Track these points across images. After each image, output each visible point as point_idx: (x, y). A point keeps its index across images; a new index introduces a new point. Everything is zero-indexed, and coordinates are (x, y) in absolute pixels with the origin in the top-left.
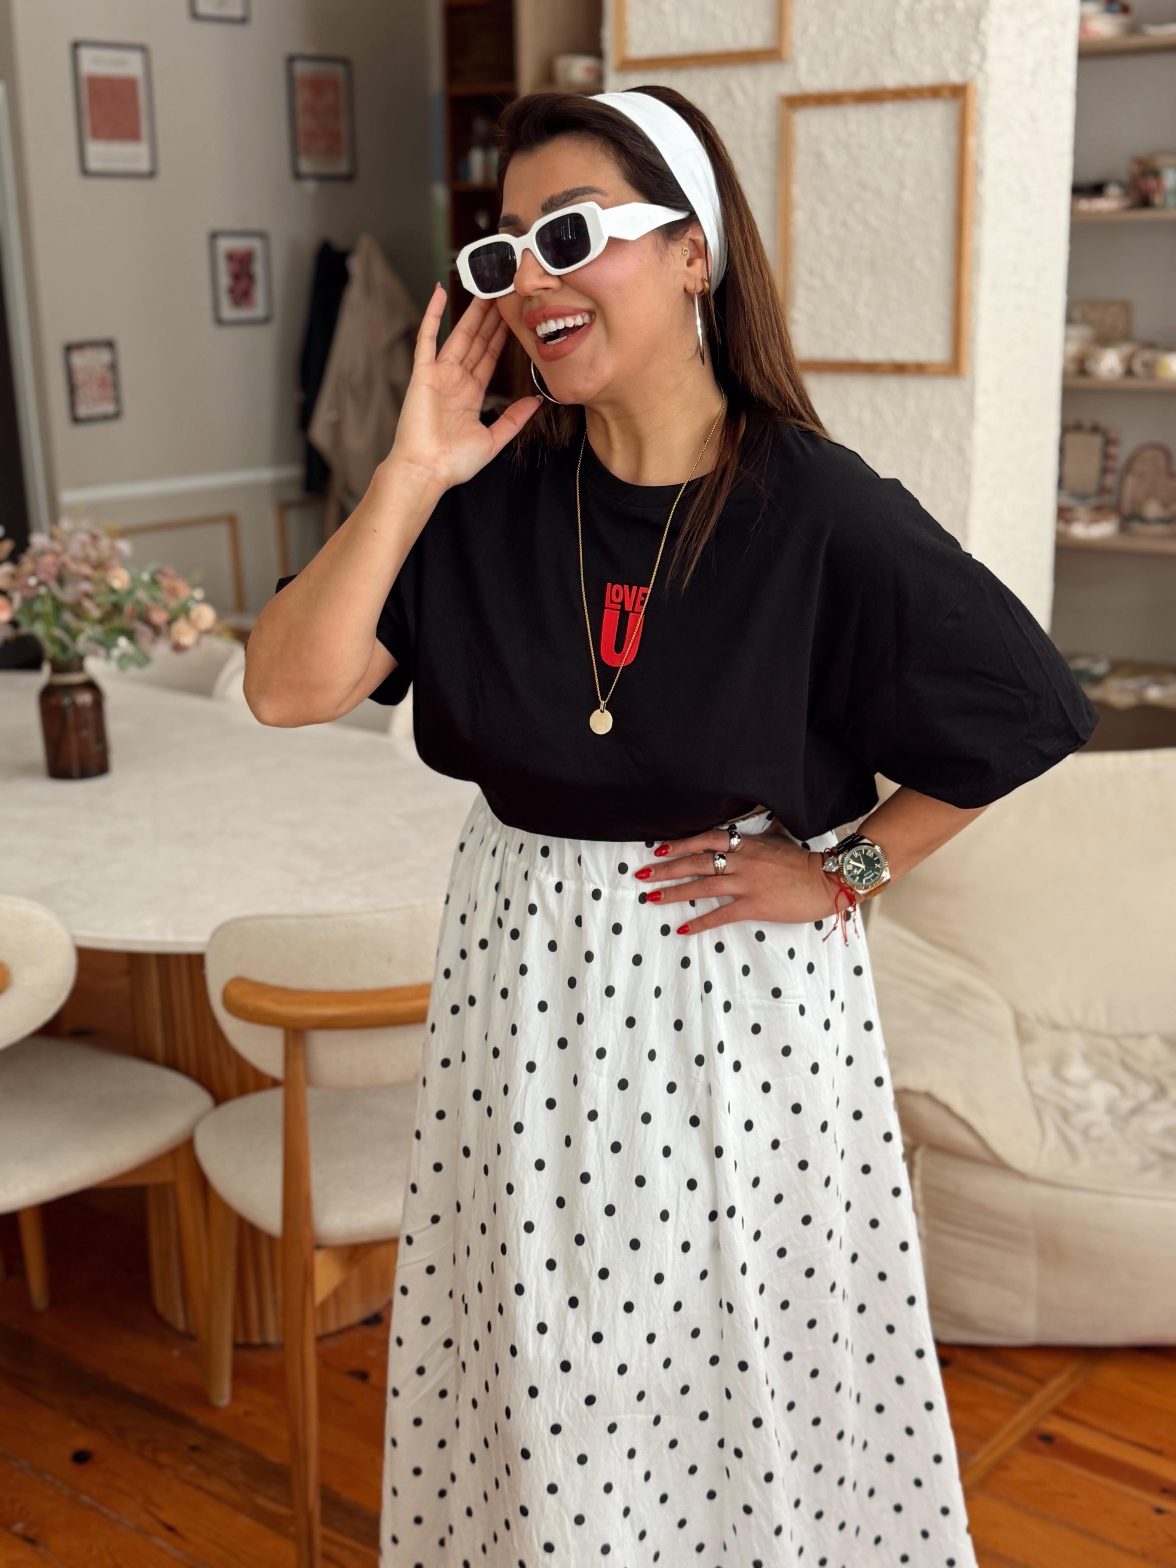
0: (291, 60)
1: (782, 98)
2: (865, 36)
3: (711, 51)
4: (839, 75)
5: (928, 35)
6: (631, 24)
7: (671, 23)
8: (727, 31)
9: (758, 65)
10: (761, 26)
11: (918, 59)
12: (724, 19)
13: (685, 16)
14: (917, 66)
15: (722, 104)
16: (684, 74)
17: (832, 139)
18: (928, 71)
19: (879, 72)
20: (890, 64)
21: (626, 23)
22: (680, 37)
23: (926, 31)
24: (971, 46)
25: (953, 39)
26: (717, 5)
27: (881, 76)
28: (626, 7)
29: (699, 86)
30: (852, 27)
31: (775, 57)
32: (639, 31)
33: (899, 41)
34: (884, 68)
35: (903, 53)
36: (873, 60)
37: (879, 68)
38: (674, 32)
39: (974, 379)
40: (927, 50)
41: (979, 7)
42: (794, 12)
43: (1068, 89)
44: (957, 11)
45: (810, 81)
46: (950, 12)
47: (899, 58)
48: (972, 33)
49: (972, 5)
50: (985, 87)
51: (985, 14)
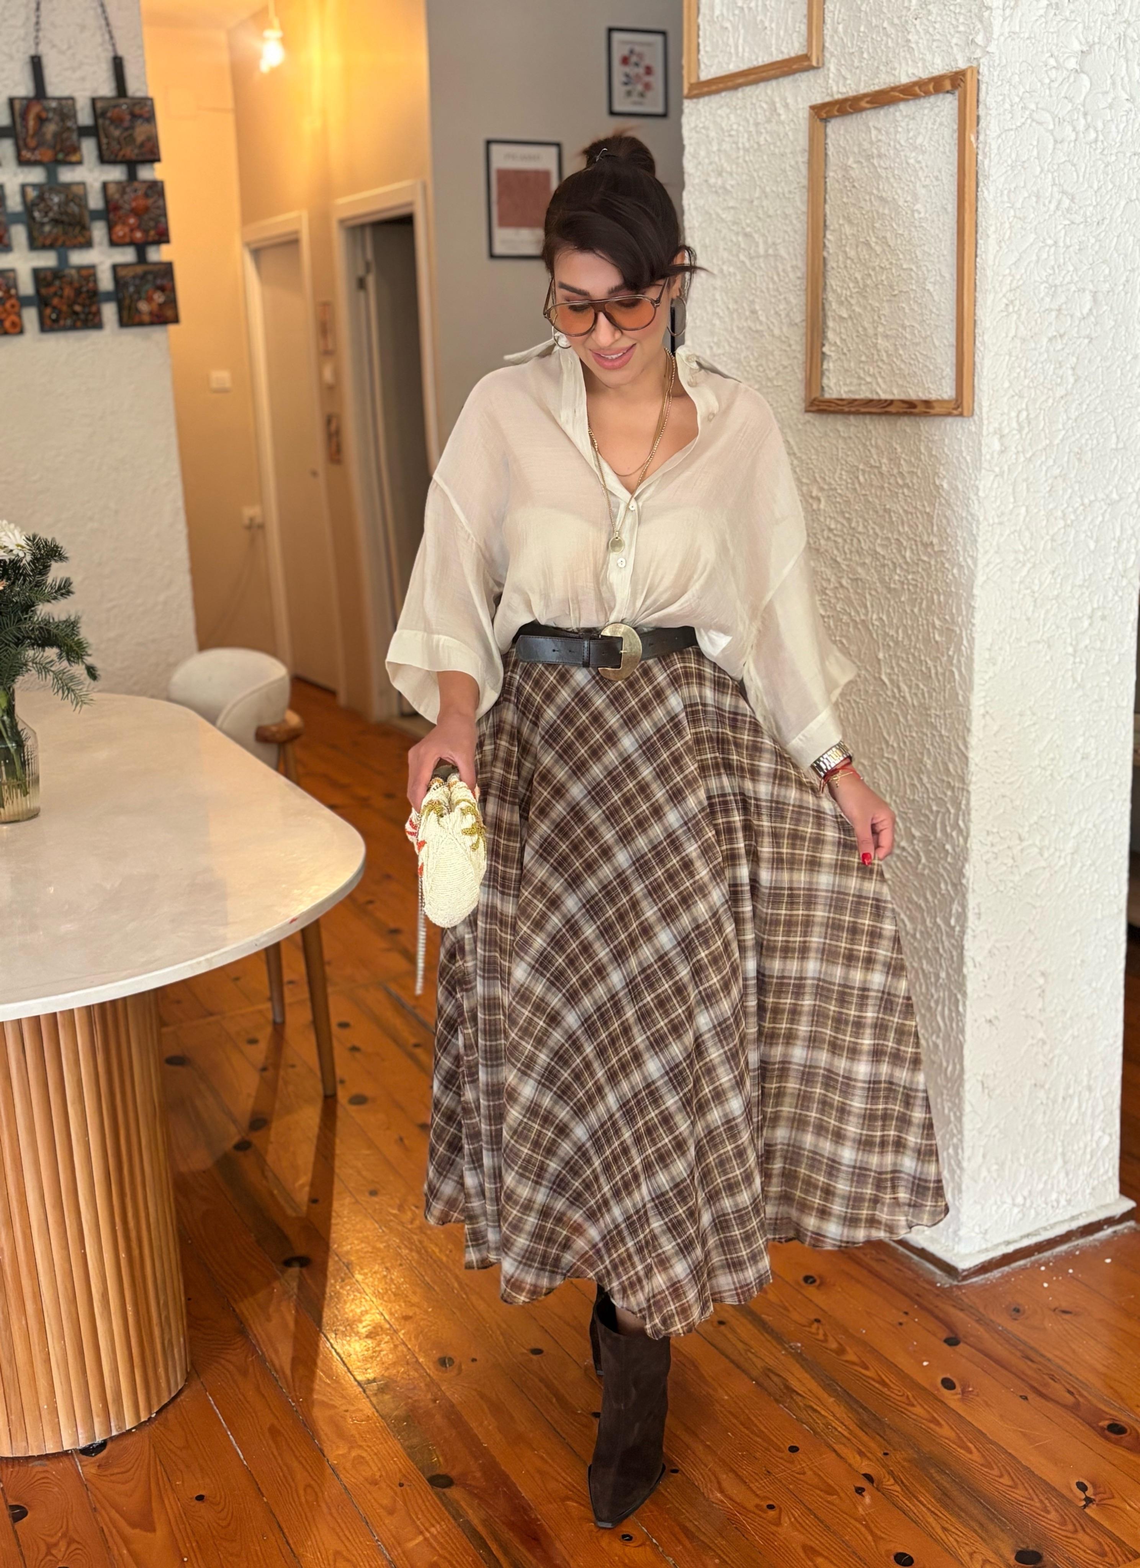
1: (813, 108)
2: (884, 28)
3: (761, 64)
4: (863, 78)
5: (939, 19)
6: (701, 47)
7: (731, 40)
8: (774, 42)
9: (797, 76)
10: (799, 32)
11: (930, 48)
12: (772, 29)
13: (742, 31)
14: (929, 57)
15: (769, 121)
16: (739, 93)
17: (856, 150)
18: (938, 61)
19: (895, 69)
20: (905, 58)
21: (698, 45)
22: (737, 53)
23: (938, 14)
24: (979, 26)
25: (961, 20)
26: (765, 15)
27: (896, 73)
28: (698, 27)
29: (752, 104)
30: (874, 20)
31: (806, 64)
32: (706, 52)
33: (913, 30)
34: (900, 64)
35: (917, 43)
36: (890, 55)
37: (897, 65)
38: (733, 51)
39: (981, 419)
40: (937, 37)
42: (826, 11)
45: (838, 87)
47: (913, 50)
48: (979, 10)
50: (990, 72)
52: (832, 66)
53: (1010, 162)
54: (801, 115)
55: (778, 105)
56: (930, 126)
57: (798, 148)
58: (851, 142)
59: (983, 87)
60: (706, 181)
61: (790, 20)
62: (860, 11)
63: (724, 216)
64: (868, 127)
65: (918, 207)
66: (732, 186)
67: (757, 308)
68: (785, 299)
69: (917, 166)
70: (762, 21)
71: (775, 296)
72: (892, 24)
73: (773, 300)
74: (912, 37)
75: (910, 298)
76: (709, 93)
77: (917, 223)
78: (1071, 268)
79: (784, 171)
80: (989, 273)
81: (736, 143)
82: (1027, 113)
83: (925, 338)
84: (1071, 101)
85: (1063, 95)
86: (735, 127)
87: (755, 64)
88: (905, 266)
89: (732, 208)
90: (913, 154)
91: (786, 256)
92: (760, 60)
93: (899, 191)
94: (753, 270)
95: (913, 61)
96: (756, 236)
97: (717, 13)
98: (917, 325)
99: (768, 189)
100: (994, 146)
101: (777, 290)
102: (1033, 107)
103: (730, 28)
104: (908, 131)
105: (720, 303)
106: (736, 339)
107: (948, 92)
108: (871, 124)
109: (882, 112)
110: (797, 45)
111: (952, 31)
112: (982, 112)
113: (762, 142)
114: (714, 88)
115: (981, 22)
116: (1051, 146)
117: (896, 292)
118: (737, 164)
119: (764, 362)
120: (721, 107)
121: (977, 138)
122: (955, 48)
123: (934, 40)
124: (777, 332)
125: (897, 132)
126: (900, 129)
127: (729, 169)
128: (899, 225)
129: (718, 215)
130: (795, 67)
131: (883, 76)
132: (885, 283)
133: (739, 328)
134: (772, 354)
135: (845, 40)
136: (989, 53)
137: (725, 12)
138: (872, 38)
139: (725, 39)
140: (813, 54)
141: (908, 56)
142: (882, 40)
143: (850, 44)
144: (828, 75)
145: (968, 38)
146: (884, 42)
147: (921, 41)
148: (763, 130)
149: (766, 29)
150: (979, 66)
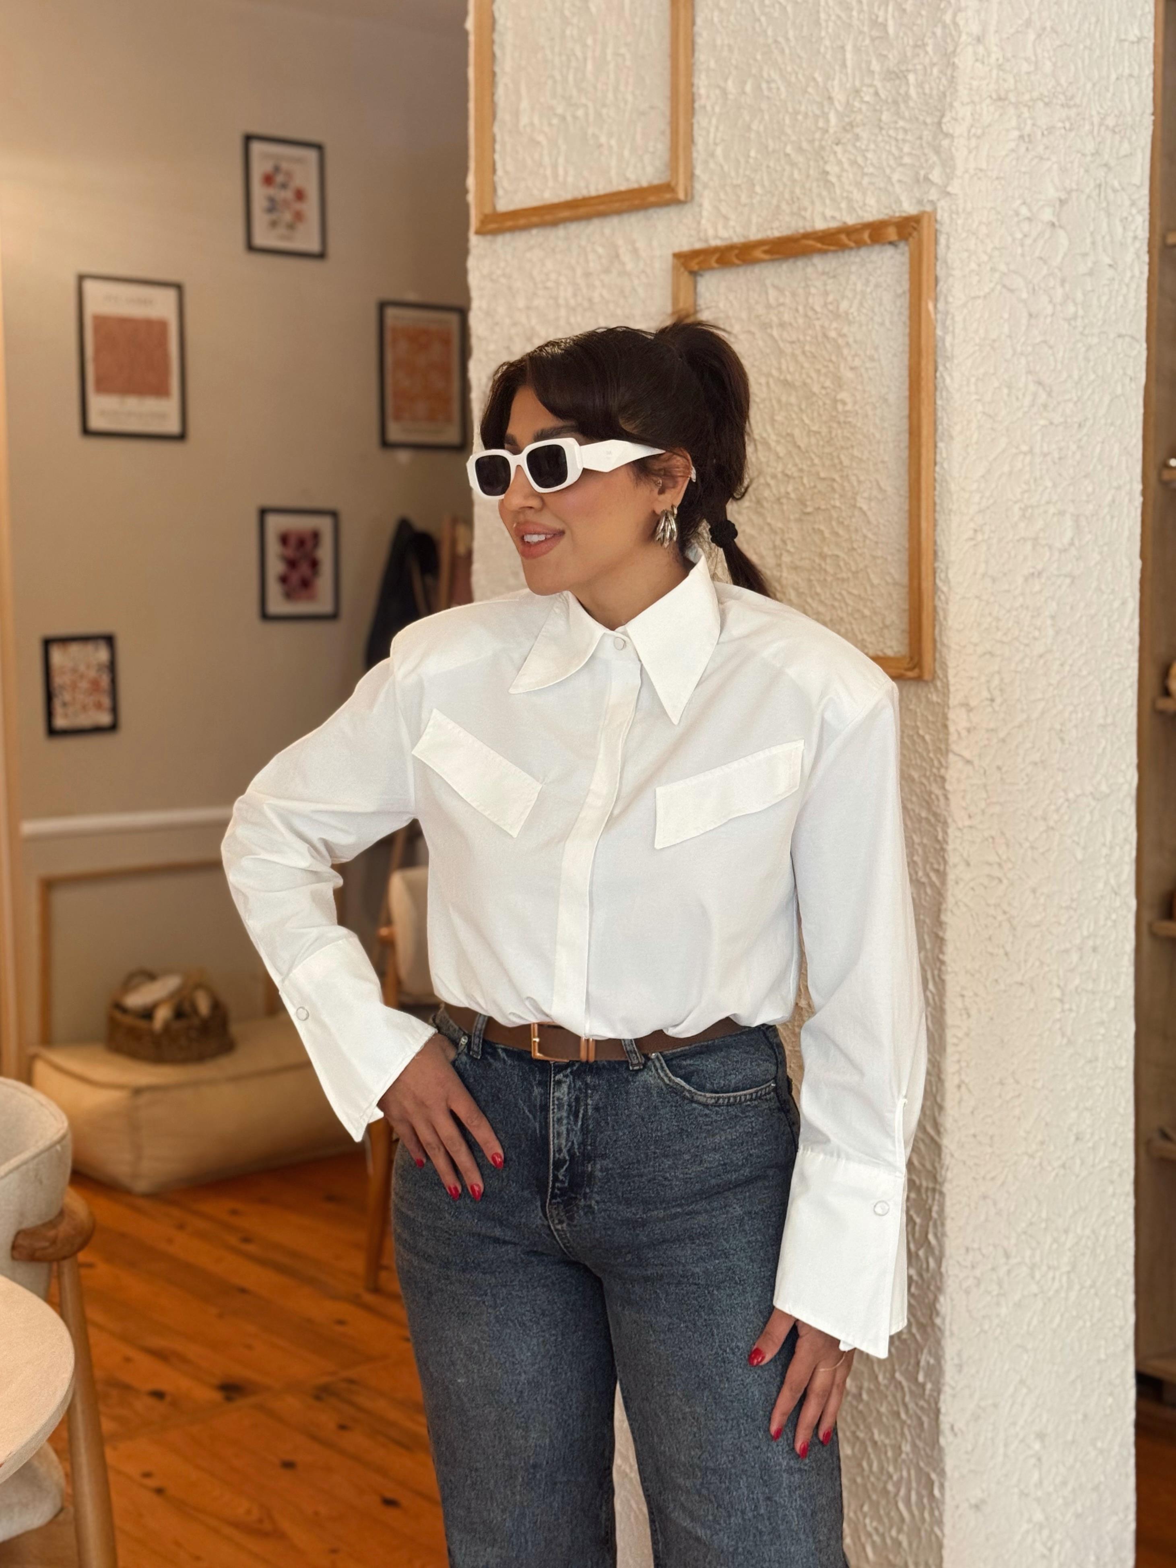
0: (382, 306)
1: (677, 256)
2: (787, 155)
3: (593, 193)
4: (754, 220)
5: (872, 146)
6: (499, 166)
8: (614, 162)
9: (651, 212)
10: (653, 153)
11: (858, 184)
12: (610, 147)
13: (563, 147)
14: (857, 195)
15: (607, 271)
16: (561, 231)
17: (744, 315)
18: (871, 201)
19: (805, 209)
20: (820, 195)
21: (493, 162)
22: (555, 176)
23: (869, 140)
24: (934, 158)
25: (906, 149)
26: (601, 128)
27: (808, 215)
28: (494, 140)
29: (580, 247)
30: (771, 145)
31: (668, 196)
32: (506, 172)
33: (832, 158)
34: (813, 203)
35: (839, 177)
36: (798, 191)
37: (806, 203)
38: (549, 172)
39: (947, 685)
40: (871, 170)
41: (944, 94)
42: (696, 127)
43: (1135, 238)
44: (911, 104)
45: (716, 230)
46: (902, 106)
47: (833, 184)
48: (935, 137)
49: (935, 92)
50: (951, 219)
51: (951, 105)
52: (706, 199)
53: (977, 341)
54: (657, 265)
55: (622, 251)
56: (859, 287)
57: (653, 309)
59: (942, 240)
61: (638, 137)
62: (749, 128)
64: (763, 286)
65: (842, 395)
69: (841, 341)
70: (594, 135)
72: (800, 150)
74: (833, 169)
75: (831, 518)
76: (512, 229)
77: (842, 419)
78: (1049, 484)
80: (953, 487)
81: (556, 299)
82: (997, 275)
83: (855, 573)
84: (1045, 262)
85: (1037, 254)
86: (553, 276)
87: (585, 193)
88: (822, 475)
90: (835, 325)
92: (592, 187)
93: (814, 375)
95: (833, 200)
97: (524, 120)
98: (842, 555)
100: (959, 318)
102: (1003, 267)
103: (544, 142)
104: (826, 293)
107: (891, 243)
108: (768, 282)
109: (785, 267)
110: (650, 170)
111: (892, 162)
112: (941, 272)
113: (596, 298)
114: (522, 222)
115: (937, 151)
116: (1024, 321)
117: (809, 510)
118: (557, 327)
120: (531, 248)
121: (935, 307)
122: (897, 186)
123: (864, 174)
125: (809, 294)
126: (813, 290)
127: (543, 332)
128: (812, 419)
130: (652, 199)
131: (787, 219)
132: (793, 496)
135: (726, 168)
136: (948, 194)
137: (536, 121)
138: (768, 167)
139: (537, 156)
140: (677, 184)
141: (825, 193)
142: (784, 170)
143: (733, 174)
144: (700, 213)
145: (917, 173)
146: (786, 174)
147: (845, 174)
148: (597, 283)
149: (600, 146)
150: (935, 211)
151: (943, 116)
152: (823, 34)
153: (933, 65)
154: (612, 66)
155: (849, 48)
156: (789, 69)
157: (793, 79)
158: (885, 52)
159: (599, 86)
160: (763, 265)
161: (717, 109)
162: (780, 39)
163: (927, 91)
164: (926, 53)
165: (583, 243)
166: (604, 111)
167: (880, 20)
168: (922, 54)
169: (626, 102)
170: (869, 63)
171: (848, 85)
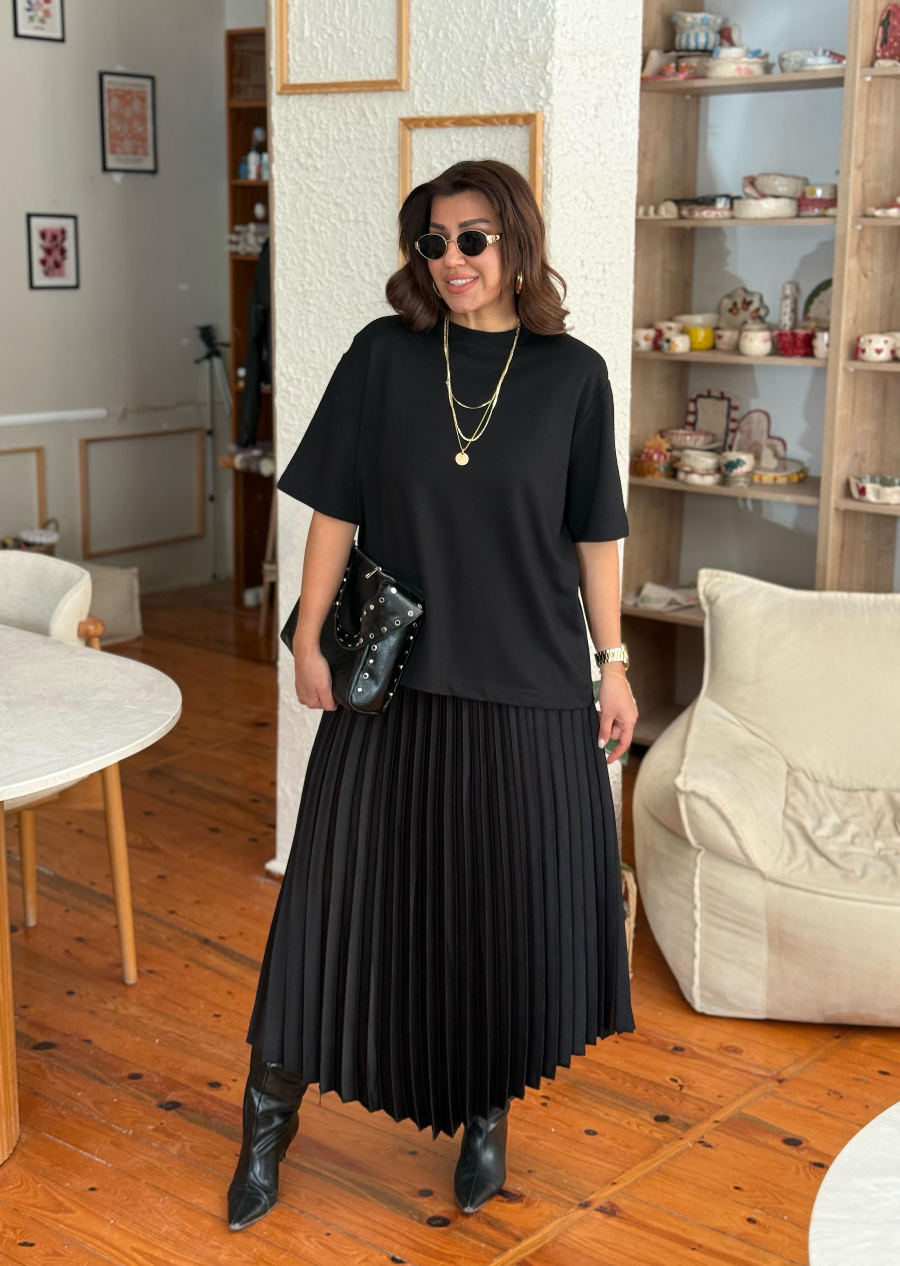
0: (101, 75)
1: (402, 120)
2: (463, 73)
3: (350, 80)
4: (444, 104)
5: (509, 74)
6: (291, 57)
7: (320, 57)
8: (362, 64)
9: (384, 93)
10: (386, 62)
11: (502, 93)
12: (360, 55)
13: (331, 52)
14: (501, 99)
15: (359, 123)
16: (330, 98)
17: (438, 154)
18: (508, 102)
19: (473, 102)
20: (481, 96)
21: (288, 55)
22: (327, 67)
23: (507, 71)
24: (541, 84)
25: (527, 78)
26: (354, 44)
27: (474, 105)
28: (288, 43)
29: (341, 107)
30: (453, 65)
31: (396, 87)
32: (296, 61)
33: (488, 78)
34: (477, 99)
35: (491, 88)
36: (469, 92)
37: (473, 99)
38: (322, 64)
40: (508, 86)
41: (547, 52)
42: (411, 52)
43: (633, 120)
44: (530, 55)
45: (422, 107)
46: (525, 56)
47: (488, 92)
48: (542, 74)
49: (542, 51)
50: (551, 116)
51: (551, 58)
52: (417, 91)
53: (562, 177)
55: (367, 112)
56: (502, 146)
57: (386, 146)
58: (433, 147)
59: (546, 126)
60: (297, 160)
61: (377, 52)
62: (441, 56)
63: (315, 188)
64: (450, 140)
66: (323, 166)
67: (349, 259)
68: (375, 255)
70: (349, 47)
71: (365, 252)
72: (470, 71)
73: (363, 254)
74: (487, 83)
76: (299, 94)
79: (373, 161)
81: (327, 135)
82: (570, 143)
85: (588, 132)
86: (325, 122)
87: (345, 79)
89: (323, 182)
91: (374, 223)
92: (349, 76)
94: (344, 231)
95: (488, 100)
96: (346, 206)
97: (307, 34)
99: (358, 173)
100: (554, 166)
101: (367, 247)
103: (319, 47)
104: (484, 147)
105: (311, 252)
106: (329, 281)
107: (519, 126)
108: (453, 138)
109: (462, 131)
110: (383, 71)
111: (520, 84)
112: (545, 142)
113: (352, 136)
114: (307, 91)
115: (543, 81)
116: (582, 166)
118: (327, 151)
119: (355, 299)
120: (311, 105)
121: (542, 159)
122: (523, 96)
123: (505, 88)
124: (367, 278)
125: (475, 147)
126: (477, 145)
127: (319, 153)
129: (308, 186)
130: (386, 87)
131: (463, 107)
133: (330, 273)
134: (364, 294)
135: (428, 75)
136: (549, 103)
137: (314, 34)
138: (452, 78)
139: (315, 55)
140: (401, 81)
141: (483, 95)
142: (460, 80)
143: (432, 79)
144: (413, 98)
145: (533, 92)
146: (462, 82)
147: (494, 88)
148: (353, 129)
149: (353, 54)
150: (543, 110)
151: (546, 63)
152: (483, 12)
153: (541, 37)
154: (360, 12)
155: (496, 21)
156: (464, 27)
157: (466, 33)
158: (516, 26)
159: (353, 21)
160: (449, 129)
161: (423, 42)
162: (459, 11)
163: (538, 49)
164: (538, 30)
165: (344, 105)
166: (356, 36)
167: (514, 10)
168: (535, 30)
169: (369, 32)
170: (507, 31)
171: (497, 41)
